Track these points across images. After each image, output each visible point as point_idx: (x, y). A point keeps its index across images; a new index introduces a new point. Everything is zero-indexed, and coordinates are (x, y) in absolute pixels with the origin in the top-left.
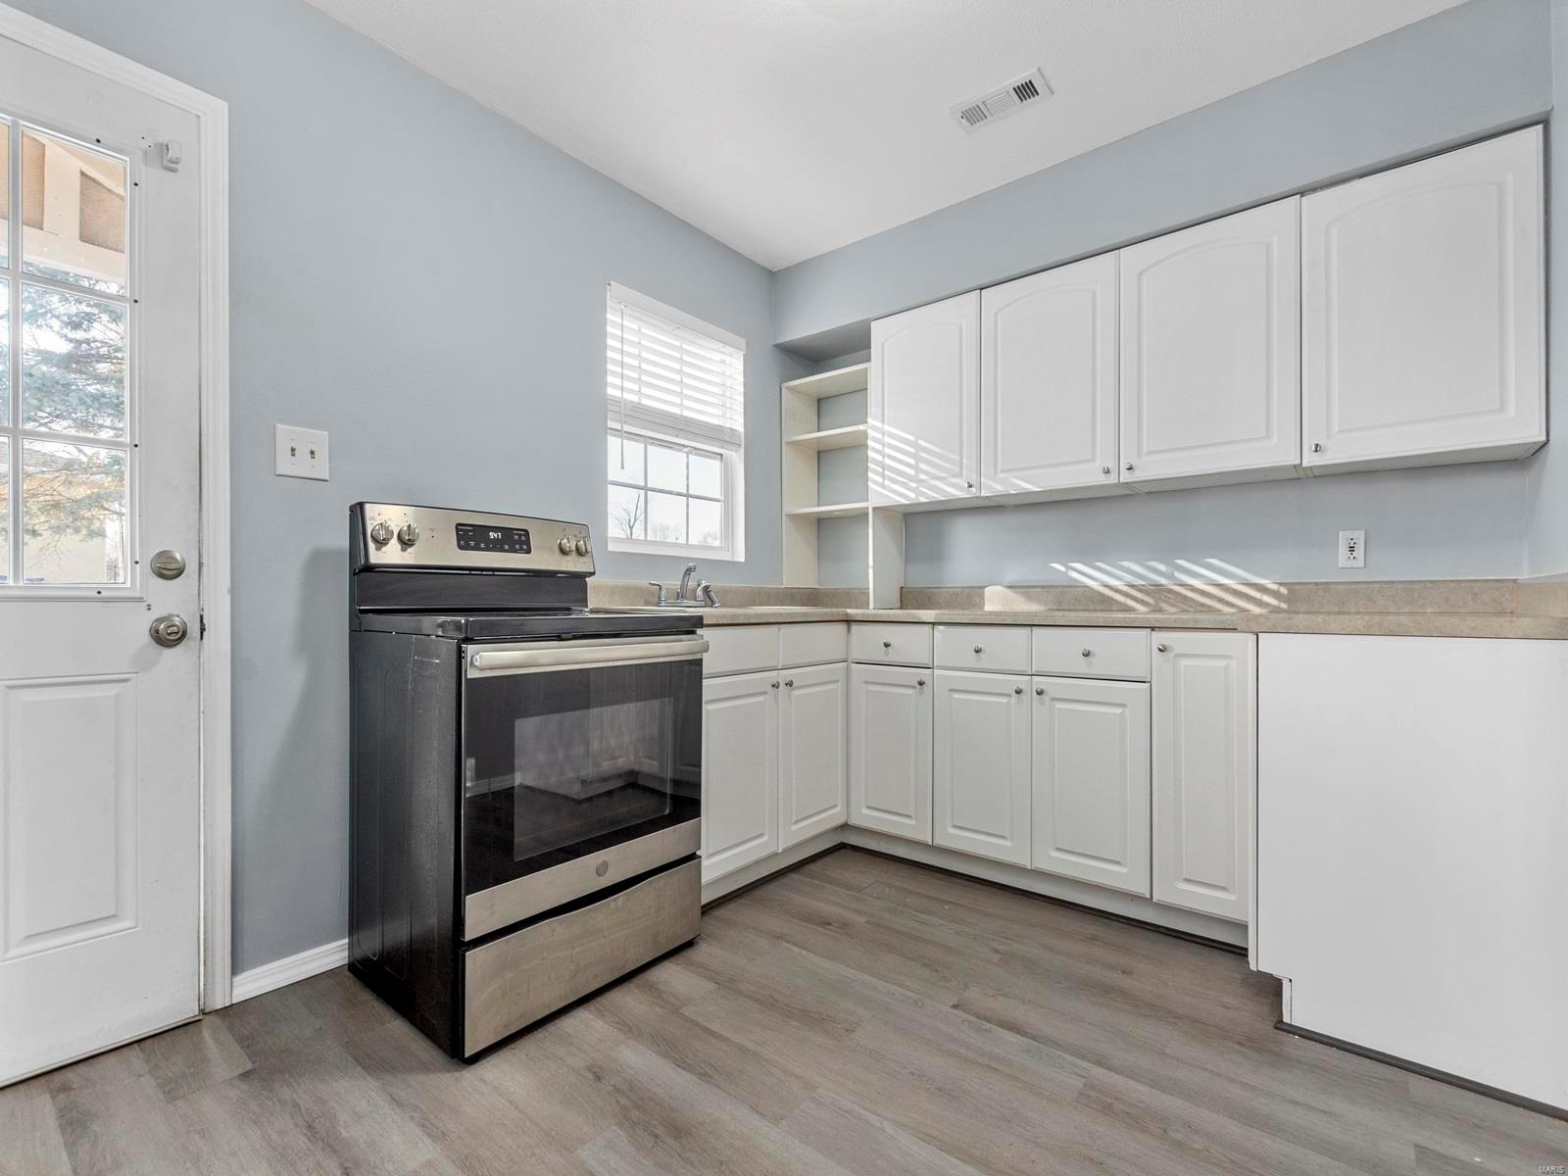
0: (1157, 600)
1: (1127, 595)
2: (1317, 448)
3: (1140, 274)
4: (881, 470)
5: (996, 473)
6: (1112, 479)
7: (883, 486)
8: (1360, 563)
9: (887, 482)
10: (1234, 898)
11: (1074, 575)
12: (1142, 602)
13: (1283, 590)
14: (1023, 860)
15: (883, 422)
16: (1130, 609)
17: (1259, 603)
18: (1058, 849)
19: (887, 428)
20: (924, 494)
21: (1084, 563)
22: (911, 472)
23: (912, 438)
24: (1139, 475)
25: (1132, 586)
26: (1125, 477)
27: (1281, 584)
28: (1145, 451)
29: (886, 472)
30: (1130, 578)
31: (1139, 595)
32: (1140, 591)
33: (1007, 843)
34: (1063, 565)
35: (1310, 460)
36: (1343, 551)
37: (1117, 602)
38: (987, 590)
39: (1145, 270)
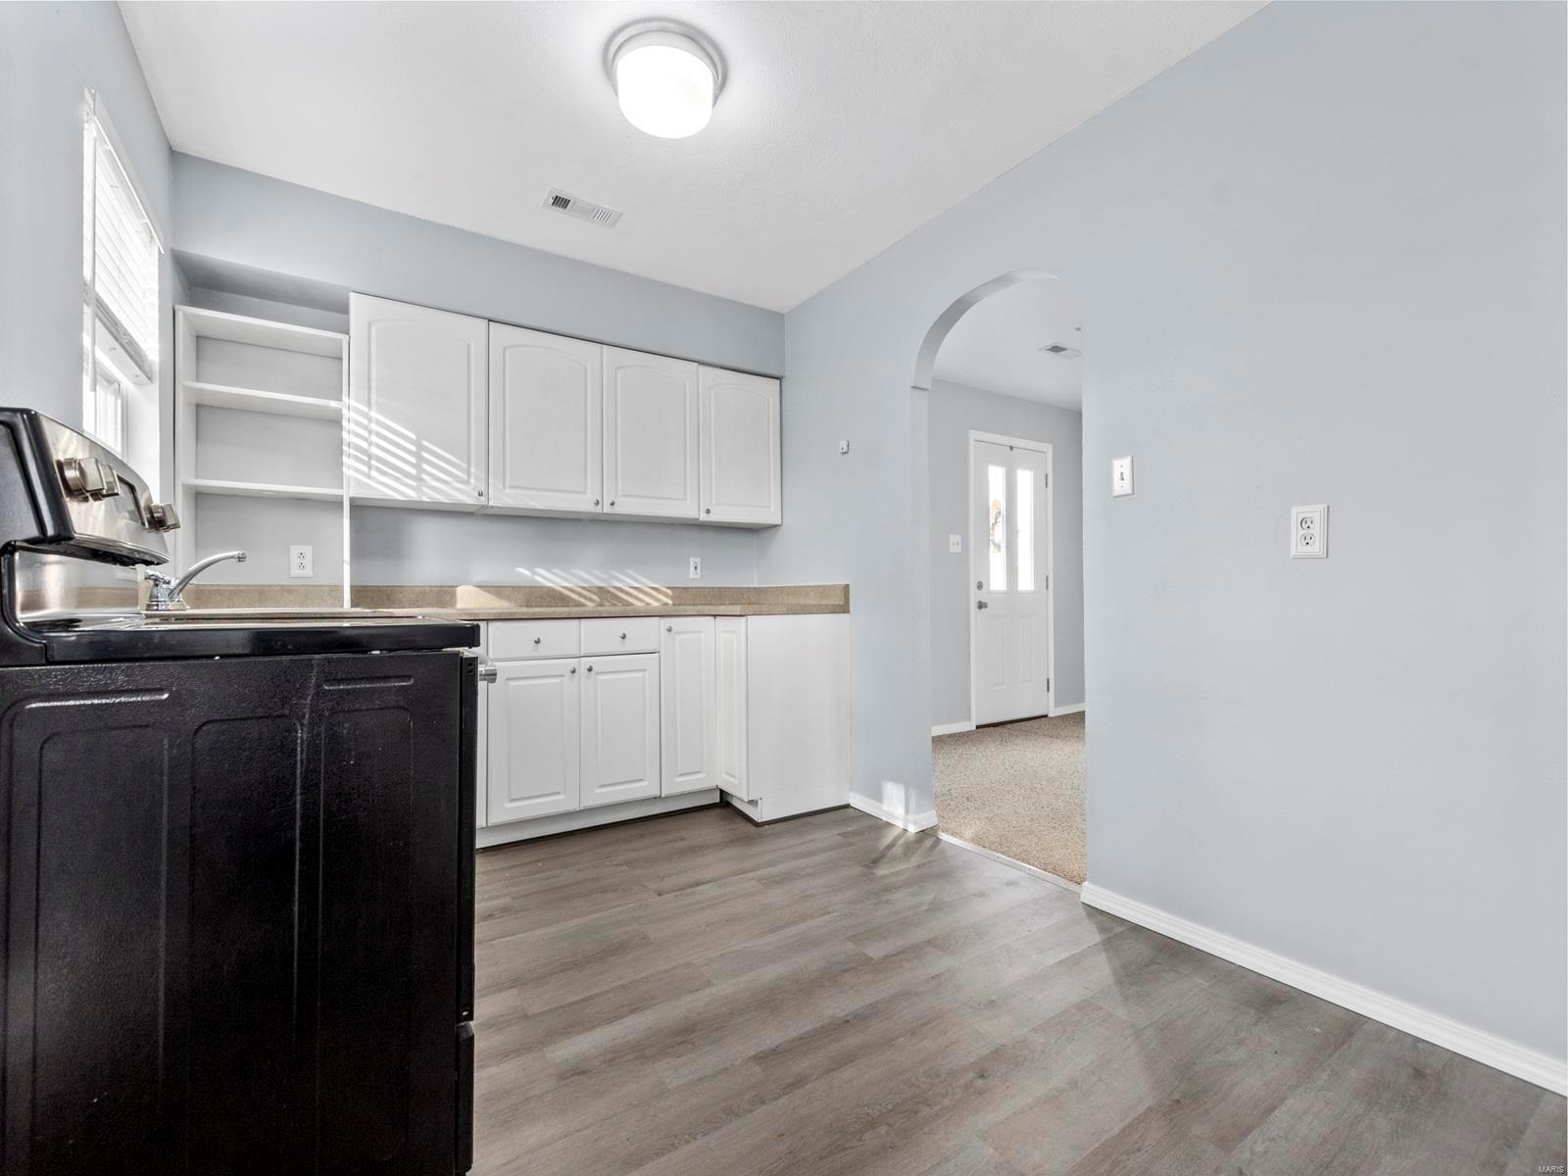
0: (600, 597)
1: (580, 594)
2: (708, 511)
3: (616, 369)
4: (366, 459)
5: (504, 488)
6: (598, 509)
7: (369, 477)
8: (698, 577)
9: (374, 473)
10: (704, 775)
11: (537, 578)
12: (590, 600)
13: (670, 592)
14: (574, 806)
15: (369, 405)
16: (583, 605)
17: (657, 600)
18: (602, 786)
19: (374, 414)
20: (426, 494)
21: (545, 569)
22: (413, 471)
23: (413, 436)
24: (618, 510)
25: (583, 588)
26: (607, 509)
27: (669, 588)
28: (620, 493)
29: (373, 462)
30: (577, 581)
31: (585, 593)
32: (588, 591)
33: (561, 797)
34: (529, 570)
35: (703, 517)
36: (692, 569)
37: (573, 600)
38: (459, 590)
39: (621, 367)
